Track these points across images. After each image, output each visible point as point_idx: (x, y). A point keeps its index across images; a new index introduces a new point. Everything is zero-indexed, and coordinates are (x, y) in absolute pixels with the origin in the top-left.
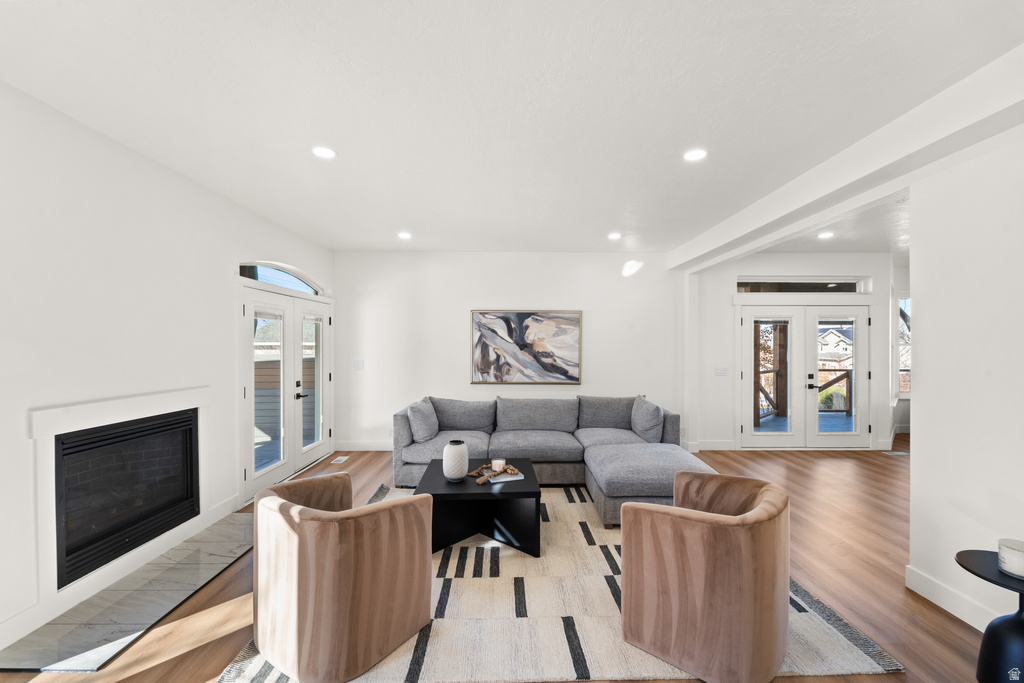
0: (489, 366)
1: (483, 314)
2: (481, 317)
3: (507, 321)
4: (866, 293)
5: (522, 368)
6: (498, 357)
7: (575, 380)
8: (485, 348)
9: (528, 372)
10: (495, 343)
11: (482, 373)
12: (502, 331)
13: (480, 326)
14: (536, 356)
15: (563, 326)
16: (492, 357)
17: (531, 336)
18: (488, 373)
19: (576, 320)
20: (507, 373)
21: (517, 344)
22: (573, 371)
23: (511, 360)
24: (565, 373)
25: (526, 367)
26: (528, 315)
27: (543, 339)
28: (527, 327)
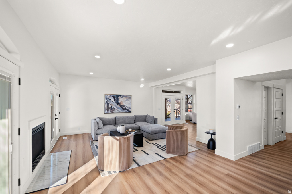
0: (109, 109)
1: (108, 95)
2: (107, 96)
3: (114, 97)
4: (182, 94)
5: (117, 109)
6: (112, 106)
7: (130, 112)
8: (108, 104)
9: (119, 110)
10: (111, 103)
11: (107, 111)
12: (113, 100)
13: (107, 98)
14: (121, 106)
15: (128, 99)
16: (110, 106)
17: (120, 101)
18: (109, 111)
19: (130, 97)
20: (114, 110)
21: (116, 103)
22: (130, 110)
23: (115, 107)
24: (128, 110)
25: (119, 109)
26: (119, 96)
27: (123, 102)
28: (119, 99)
